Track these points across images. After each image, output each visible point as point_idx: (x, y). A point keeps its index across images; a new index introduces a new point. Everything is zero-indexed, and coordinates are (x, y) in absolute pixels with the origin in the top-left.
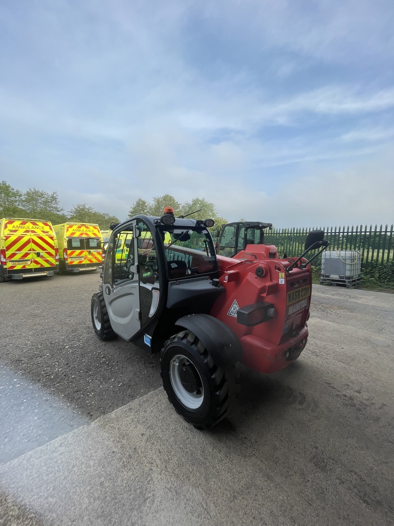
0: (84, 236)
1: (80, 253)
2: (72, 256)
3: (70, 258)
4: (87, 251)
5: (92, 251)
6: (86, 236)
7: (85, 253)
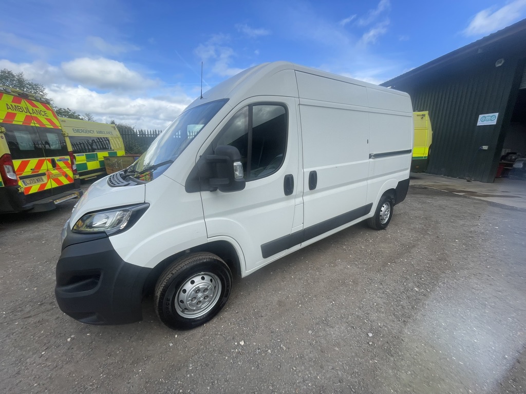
0: (33, 124)
1: (39, 165)
2: (24, 174)
3: (21, 178)
4: (49, 160)
5: (56, 158)
6: (37, 125)
7: (47, 166)
